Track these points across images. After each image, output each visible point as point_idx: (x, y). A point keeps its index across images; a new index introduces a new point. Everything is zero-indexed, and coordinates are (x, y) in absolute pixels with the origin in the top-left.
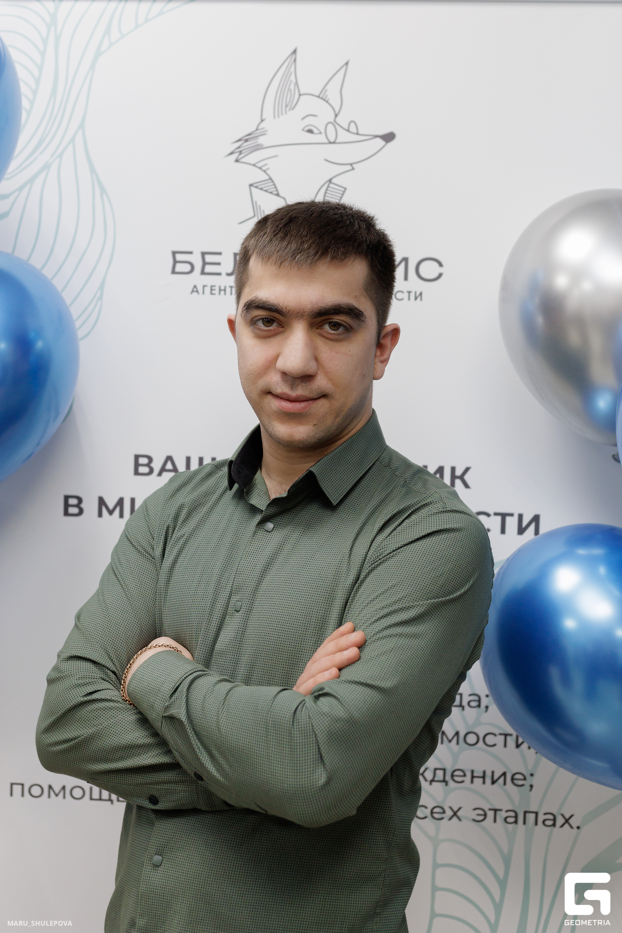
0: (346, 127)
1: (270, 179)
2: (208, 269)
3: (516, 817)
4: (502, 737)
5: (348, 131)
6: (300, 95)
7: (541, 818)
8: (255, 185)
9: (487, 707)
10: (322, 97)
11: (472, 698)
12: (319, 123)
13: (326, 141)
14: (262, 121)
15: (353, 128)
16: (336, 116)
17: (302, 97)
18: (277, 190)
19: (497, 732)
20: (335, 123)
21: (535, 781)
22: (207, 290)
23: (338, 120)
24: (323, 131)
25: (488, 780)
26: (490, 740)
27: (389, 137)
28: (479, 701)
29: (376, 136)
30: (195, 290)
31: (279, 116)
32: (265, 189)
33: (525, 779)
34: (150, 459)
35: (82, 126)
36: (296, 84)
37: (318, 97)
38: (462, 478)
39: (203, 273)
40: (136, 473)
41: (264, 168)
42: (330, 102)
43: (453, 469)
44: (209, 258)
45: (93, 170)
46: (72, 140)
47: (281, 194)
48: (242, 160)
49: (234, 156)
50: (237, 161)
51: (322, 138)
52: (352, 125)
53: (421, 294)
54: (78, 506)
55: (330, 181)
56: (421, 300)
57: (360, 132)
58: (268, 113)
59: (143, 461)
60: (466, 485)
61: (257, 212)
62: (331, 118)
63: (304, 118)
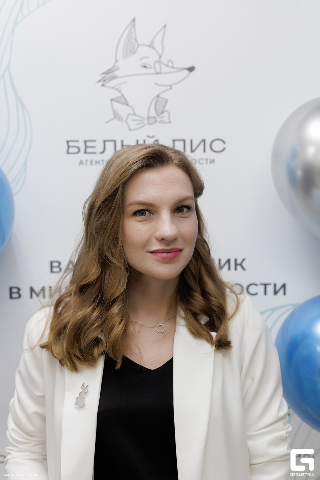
0: (166, 63)
1: (123, 96)
2: (89, 150)
5: (167, 66)
6: (138, 45)
8: (115, 100)
10: (152, 46)
12: (150, 62)
13: (155, 72)
14: (117, 61)
15: (170, 64)
16: (160, 57)
18: (127, 102)
20: (159, 62)
22: (89, 163)
23: (162, 59)
27: (191, 69)
29: (183, 69)
30: (81, 163)
31: (126, 59)
32: (120, 102)
34: (60, 263)
35: (8, 67)
36: (136, 39)
37: (150, 46)
38: (241, 265)
39: (85, 152)
40: (52, 271)
41: (119, 90)
42: (156, 49)
43: (236, 260)
44: (89, 144)
45: (17, 94)
48: (106, 85)
49: (101, 83)
50: (103, 85)
51: (152, 71)
52: (170, 62)
54: (18, 293)
55: (158, 96)
57: (175, 66)
58: (120, 56)
59: (55, 264)
60: (244, 269)
61: (116, 116)
62: (157, 58)
63: (141, 59)
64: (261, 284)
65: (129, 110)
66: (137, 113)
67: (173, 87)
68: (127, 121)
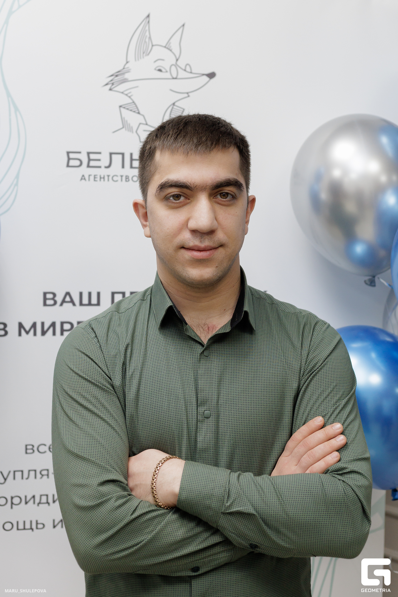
0: (184, 68)
1: (134, 102)
2: (92, 163)
5: (185, 70)
6: (153, 46)
8: (124, 106)
10: (167, 47)
12: (166, 65)
13: (170, 77)
14: (127, 62)
15: (188, 69)
16: (177, 60)
17: (154, 47)
18: (138, 110)
20: (176, 65)
22: (92, 178)
23: (179, 63)
24: (168, 70)
27: (212, 75)
29: (203, 75)
30: (83, 178)
31: (138, 60)
32: (130, 109)
34: (54, 295)
36: (150, 38)
37: (165, 47)
39: (88, 166)
40: (45, 304)
41: (129, 95)
42: (173, 51)
44: (92, 156)
47: (141, 112)
48: (115, 89)
49: (109, 87)
50: (110, 90)
51: (168, 75)
52: (188, 67)
54: (4, 329)
55: (174, 104)
57: (193, 71)
58: (131, 57)
59: (49, 296)
61: (125, 125)
62: (174, 62)
63: (155, 62)
65: (140, 119)
66: (149, 123)
67: (190, 94)
68: (138, 132)
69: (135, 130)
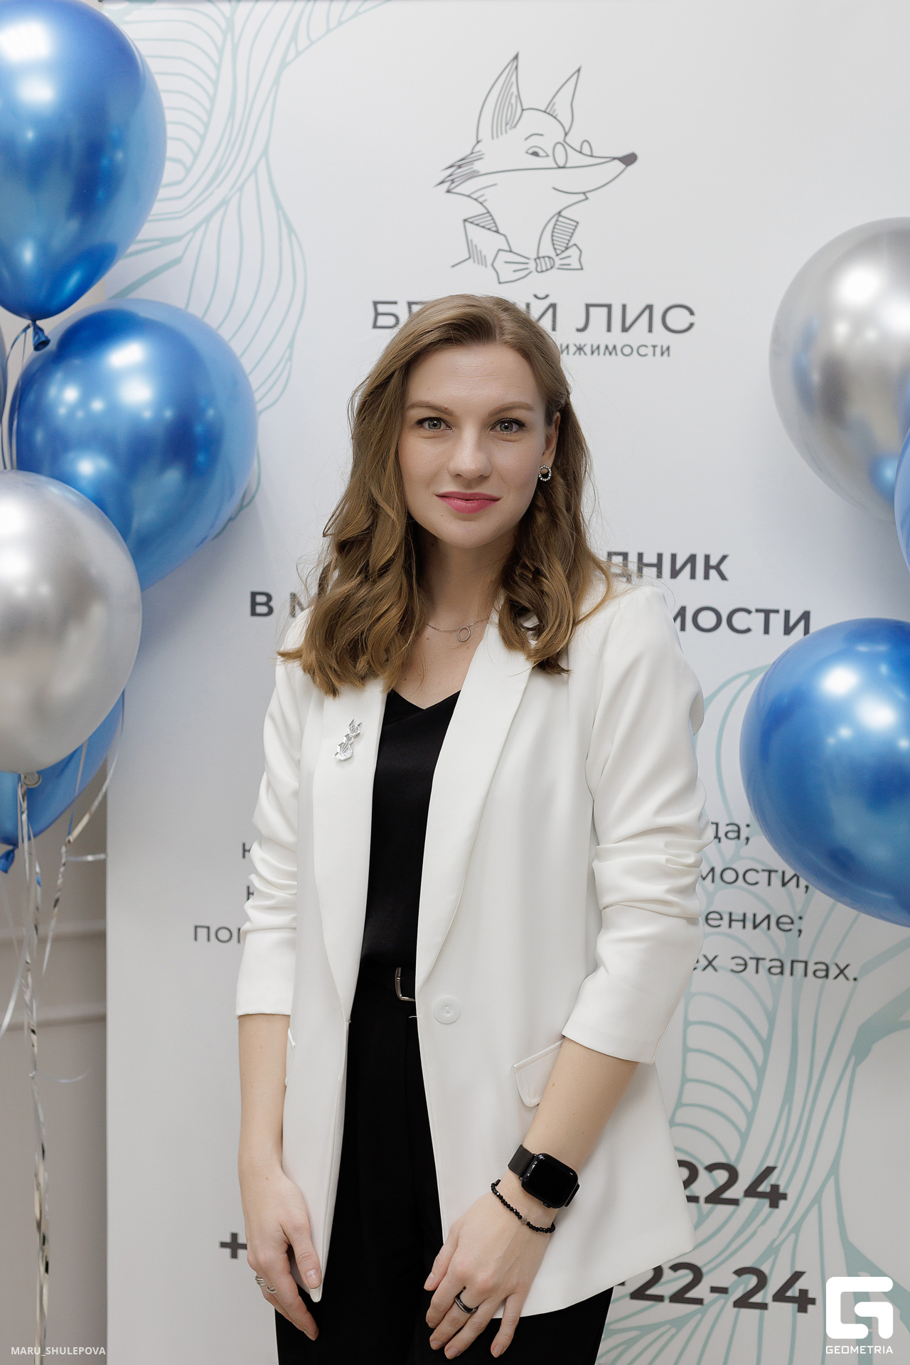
0: (579, 149)
1: (488, 212)
3: (782, 967)
4: (766, 874)
5: (581, 152)
6: (523, 110)
7: (811, 968)
8: (471, 220)
9: (748, 839)
10: (549, 112)
11: (730, 828)
12: (546, 144)
13: (555, 166)
14: (478, 142)
15: (586, 150)
16: (566, 134)
17: (525, 112)
18: (496, 226)
19: (759, 868)
20: (564, 144)
21: (803, 925)
23: (568, 140)
24: (550, 154)
25: (749, 924)
26: (751, 877)
27: (629, 160)
28: (739, 831)
29: (614, 159)
31: (497, 137)
32: (482, 225)
33: (792, 923)
35: (265, 152)
36: (519, 96)
37: (545, 112)
38: (717, 568)
41: (481, 200)
42: (558, 117)
43: (707, 558)
45: (279, 206)
46: (254, 170)
47: (501, 231)
48: (454, 191)
49: (445, 186)
51: (549, 162)
52: (586, 146)
53: (668, 348)
54: (267, 604)
55: (559, 214)
56: (669, 355)
57: (595, 154)
58: (485, 133)
60: (723, 577)
61: (473, 253)
62: (560, 137)
63: (527, 139)
64: (758, 611)
65: (500, 242)
66: (514, 250)
68: (495, 265)
69: (489, 262)
